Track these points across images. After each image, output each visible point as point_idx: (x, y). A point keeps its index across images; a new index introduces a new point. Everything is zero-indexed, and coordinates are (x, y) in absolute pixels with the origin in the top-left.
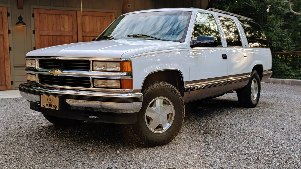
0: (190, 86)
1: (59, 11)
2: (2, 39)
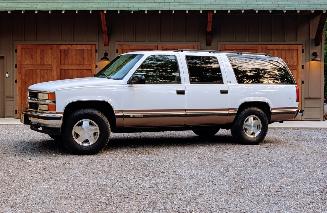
0: (123, 114)
1: (141, 46)
2: (90, 73)
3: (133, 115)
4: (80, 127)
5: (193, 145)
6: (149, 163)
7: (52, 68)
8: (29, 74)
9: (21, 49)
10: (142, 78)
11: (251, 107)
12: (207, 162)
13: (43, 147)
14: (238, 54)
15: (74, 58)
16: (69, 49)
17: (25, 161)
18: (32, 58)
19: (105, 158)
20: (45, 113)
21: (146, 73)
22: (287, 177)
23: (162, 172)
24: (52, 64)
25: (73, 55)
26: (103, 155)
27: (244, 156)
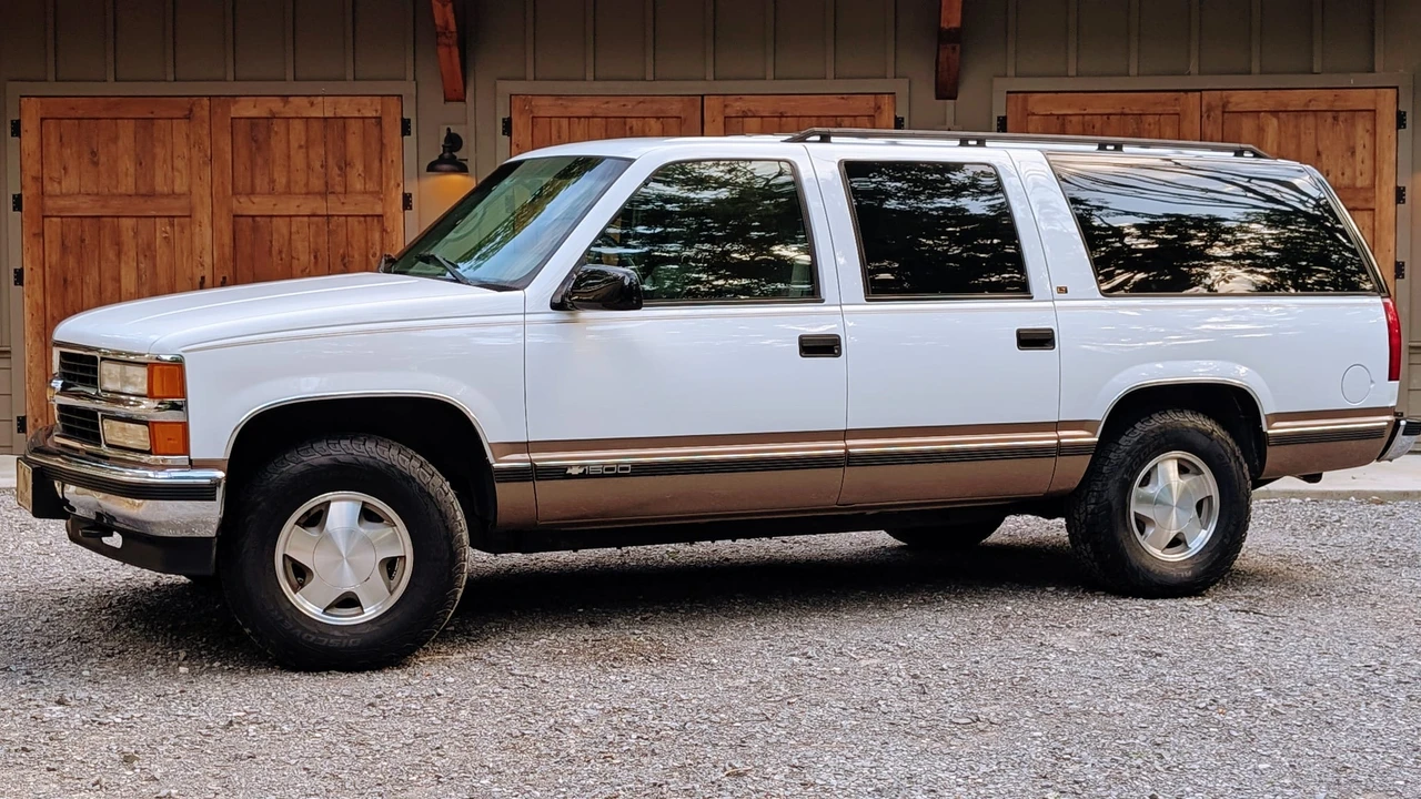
0: (531, 461)
1: (622, 101)
2: (377, 236)
3: (581, 466)
4: (313, 532)
5: (881, 605)
6: (665, 716)
7: (192, 209)
8: (83, 241)
9: (42, 119)
10: (627, 282)
11: (1170, 412)
12: (957, 707)
13: (131, 626)
14: (1102, 147)
15: (299, 159)
16: (272, 117)
17: (35, 712)
18: (96, 164)
19: (440, 691)
20: (137, 464)
21: (646, 249)
22: (1367, 790)
23: (730, 770)
24: (194, 192)
25: (294, 145)
26: (433, 670)
27: (1140, 666)
